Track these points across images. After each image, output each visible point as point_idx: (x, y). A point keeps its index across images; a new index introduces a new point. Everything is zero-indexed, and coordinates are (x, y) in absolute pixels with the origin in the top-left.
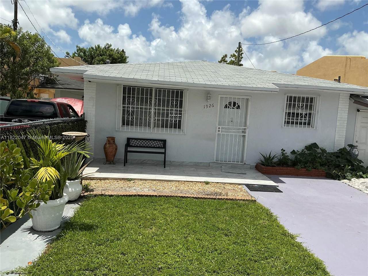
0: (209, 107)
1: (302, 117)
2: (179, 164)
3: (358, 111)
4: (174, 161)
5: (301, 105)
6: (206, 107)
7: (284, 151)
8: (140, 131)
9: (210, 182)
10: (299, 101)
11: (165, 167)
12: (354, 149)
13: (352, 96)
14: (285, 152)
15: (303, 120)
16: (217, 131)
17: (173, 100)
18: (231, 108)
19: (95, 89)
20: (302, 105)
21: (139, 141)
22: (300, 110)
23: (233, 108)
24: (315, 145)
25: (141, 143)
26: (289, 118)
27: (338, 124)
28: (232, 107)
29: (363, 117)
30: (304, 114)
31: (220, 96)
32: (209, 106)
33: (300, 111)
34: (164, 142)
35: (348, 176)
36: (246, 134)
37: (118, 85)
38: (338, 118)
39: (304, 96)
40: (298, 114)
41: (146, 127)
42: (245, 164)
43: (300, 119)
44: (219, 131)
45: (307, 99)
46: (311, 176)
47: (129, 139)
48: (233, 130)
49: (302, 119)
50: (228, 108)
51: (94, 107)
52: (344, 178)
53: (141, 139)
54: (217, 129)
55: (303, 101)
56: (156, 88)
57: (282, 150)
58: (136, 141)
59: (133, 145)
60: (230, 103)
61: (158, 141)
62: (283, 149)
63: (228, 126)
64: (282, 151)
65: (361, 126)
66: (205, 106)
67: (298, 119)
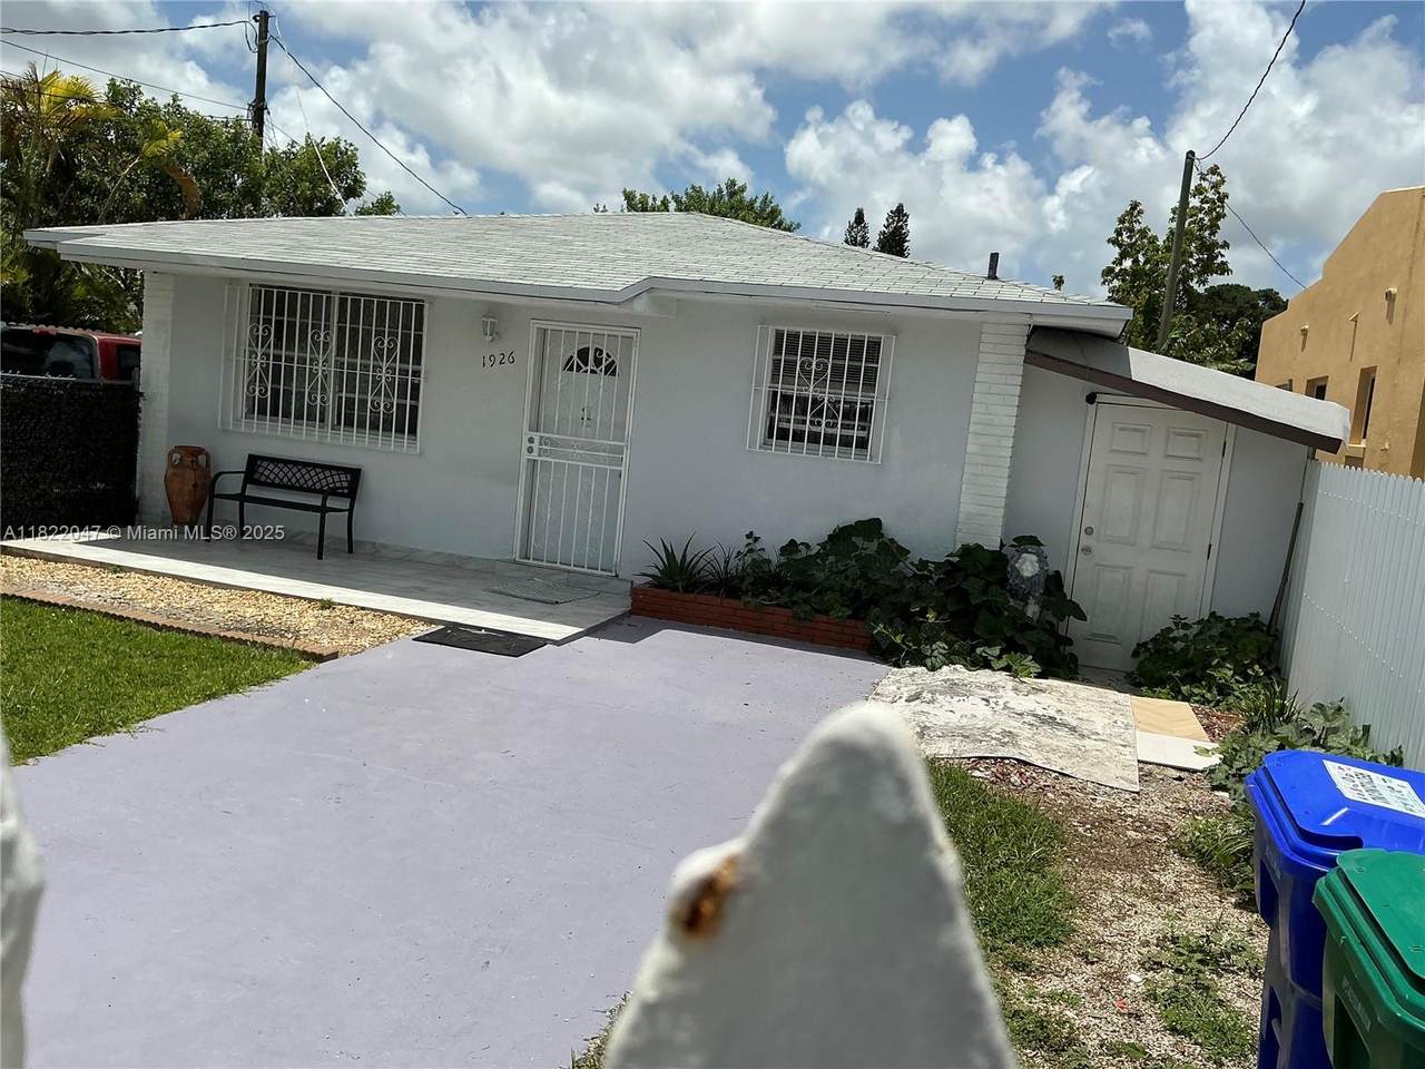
0: (498, 362)
1: (819, 413)
2: (399, 555)
3: (1091, 399)
4: (384, 546)
5: (814, 366)
6: (488, 363)
7: (756, 539)
8: (296, 437)
9: (335, 604)
10: (807, 352)
11: (320, 557)
12: (1025, 555)
13: (1040, 333)
14: (758, 546)
15: (823, 425)
16: (524, 451)
17: (380, 333)
18: (586, 371)
19: (171, 296)
20: (817, 365)
21: (281, 465)
22: (812, 387)
23: (593, 372)
24: (872, 527)
25: (286, 475)
26: (787, 416)
27: (971, 448)
28: (589, 368)
29: (1122, 429)
30: (826, 401)
31: (534, 327)
32: (499, 358)
33: (810, 392)
34: (355, 474)
35: (936, 653)
36: (621, 465)
37: (232, 281)
38: (974, 423)
39: (843, 332)
40: (802, 401)
41: (300, 421)
42: (617, 576)
43: (812, 423)
44: (530, 450)
45: (857, 343)
46: (812, 641)
47: (254, 461)
48: (578, 451)
49: (819, 424)
50: (578, 371)
51: (168, 352)
52: (918, 659)
53: (286, 462)
54: (526, 444)
55: (823, 353)
56: (341, 294)
57: (748, 536)
58: (271, 466)
59: (263, 479)
60: (583, 354)
61: (335, 472)
62: (751, 533)
63: (576, 436)
64: (750, 541)
65: (1109, 465)
66: (487, 359)
67: (804, 422)
